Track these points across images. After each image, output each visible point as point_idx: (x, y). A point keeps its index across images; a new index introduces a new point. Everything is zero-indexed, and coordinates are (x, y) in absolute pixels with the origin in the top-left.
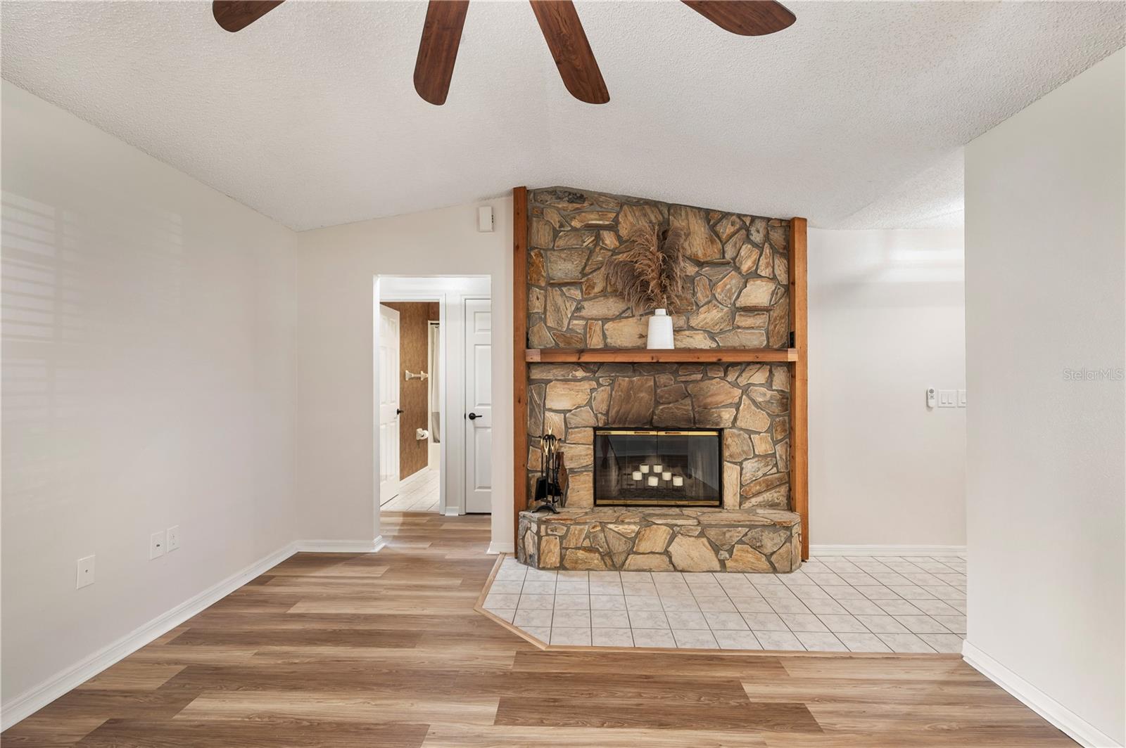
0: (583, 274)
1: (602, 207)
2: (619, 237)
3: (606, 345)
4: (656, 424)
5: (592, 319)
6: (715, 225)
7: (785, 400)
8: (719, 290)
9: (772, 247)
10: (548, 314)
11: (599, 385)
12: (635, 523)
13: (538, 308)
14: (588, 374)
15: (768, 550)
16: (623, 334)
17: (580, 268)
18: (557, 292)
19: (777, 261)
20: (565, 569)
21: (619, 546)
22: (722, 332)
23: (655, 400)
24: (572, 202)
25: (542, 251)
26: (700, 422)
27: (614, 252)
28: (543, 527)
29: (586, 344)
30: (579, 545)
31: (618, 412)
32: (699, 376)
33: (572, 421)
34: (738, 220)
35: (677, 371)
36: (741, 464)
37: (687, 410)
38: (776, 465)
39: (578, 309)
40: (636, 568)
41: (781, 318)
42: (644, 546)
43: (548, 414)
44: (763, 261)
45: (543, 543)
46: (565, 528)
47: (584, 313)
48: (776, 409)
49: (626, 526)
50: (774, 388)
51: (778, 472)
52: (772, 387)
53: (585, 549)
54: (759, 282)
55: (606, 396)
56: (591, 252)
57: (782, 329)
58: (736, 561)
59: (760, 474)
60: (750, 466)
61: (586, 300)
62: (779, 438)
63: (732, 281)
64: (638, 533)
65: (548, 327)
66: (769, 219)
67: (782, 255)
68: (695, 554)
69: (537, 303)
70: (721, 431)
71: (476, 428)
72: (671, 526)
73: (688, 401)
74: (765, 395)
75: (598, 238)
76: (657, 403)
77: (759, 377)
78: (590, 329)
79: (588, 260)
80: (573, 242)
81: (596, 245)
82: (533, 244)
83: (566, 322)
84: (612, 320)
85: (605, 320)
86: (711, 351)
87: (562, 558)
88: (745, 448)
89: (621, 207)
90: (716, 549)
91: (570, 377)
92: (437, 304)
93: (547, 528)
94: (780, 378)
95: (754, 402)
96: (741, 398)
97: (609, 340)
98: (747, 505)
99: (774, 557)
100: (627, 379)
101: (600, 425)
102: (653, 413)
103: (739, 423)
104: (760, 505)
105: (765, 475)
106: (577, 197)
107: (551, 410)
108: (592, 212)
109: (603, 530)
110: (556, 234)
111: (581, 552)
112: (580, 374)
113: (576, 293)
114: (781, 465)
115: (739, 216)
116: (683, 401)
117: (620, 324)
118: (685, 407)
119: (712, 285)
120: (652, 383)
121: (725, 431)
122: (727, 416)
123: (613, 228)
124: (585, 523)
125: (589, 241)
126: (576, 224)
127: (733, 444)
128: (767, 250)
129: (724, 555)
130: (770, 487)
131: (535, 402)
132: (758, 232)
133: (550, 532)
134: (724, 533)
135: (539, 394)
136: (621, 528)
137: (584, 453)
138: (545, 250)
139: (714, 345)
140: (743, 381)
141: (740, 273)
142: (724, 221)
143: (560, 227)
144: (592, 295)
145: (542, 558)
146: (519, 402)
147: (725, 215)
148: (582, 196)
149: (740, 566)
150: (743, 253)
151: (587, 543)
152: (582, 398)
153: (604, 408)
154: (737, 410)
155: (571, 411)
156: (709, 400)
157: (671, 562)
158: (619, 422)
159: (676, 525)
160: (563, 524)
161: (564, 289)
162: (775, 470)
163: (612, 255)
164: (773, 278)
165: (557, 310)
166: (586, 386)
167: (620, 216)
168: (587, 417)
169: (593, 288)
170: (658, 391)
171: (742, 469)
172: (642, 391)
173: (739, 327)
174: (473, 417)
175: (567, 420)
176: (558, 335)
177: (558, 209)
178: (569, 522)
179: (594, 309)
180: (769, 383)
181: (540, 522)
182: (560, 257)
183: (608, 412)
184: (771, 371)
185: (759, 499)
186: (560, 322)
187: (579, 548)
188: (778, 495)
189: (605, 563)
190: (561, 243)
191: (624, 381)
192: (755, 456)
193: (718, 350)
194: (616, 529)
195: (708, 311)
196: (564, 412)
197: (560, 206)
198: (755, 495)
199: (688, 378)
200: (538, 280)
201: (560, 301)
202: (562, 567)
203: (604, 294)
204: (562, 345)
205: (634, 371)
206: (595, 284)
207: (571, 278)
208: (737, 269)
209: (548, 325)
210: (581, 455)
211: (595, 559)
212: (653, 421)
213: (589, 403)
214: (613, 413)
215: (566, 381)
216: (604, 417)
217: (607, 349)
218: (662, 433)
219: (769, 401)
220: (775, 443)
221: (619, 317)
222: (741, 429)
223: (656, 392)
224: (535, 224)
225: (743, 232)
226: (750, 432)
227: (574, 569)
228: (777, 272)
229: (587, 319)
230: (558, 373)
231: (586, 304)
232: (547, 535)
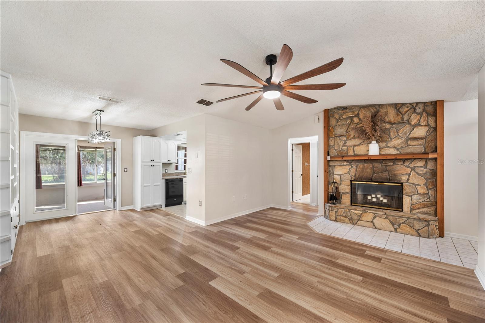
0: (346, 132)
1: (353, 110)
2: (360, 119)
3: (354, 154)
4: (373, 180)
5: (349, 146)
6: (399, 109)
7: (434, 173)
8: (400, 132)
9: (427, 113)
10: (335, 145)
11: (352, 167)
12: (361, 211)
13: (332, 144)
14: (348, 164)
15: (417, 228)
16: (360, 150)
17: (345, 130)
18: (338, 138)
19: (430, 119)
20: (337, 221)
21: (355, 217)
22: (402, 147)
23: (373, 172)
24: (343, 110)
25: (333, 127)
26: (392, 180)
27: (358, 124)
28: (330, 208)
29: (347, 154)
30: (341, 215)
31: (359, 176)
32: (392, 164)
33: (343, 178)
34: (410, 105)
35: (382, 162)
36: (411, 196)
37: (386, 176)
38: (429, 198)
39: (345, 143)
40: (361, 225)
41: (432, 140)
42: (363, 219)
43: (335, 176)
44: (422, 119)
45: (330, 213)
46: (337, 209)
47: (347, 144)
48: (429, 176)
49: (357, 211)
50: (428, 168)
51: (430, 201)
52: (427, 168)
53: (343, 216)
54: (420, 127)
55: (354, 170)
56: (349, 125)
57: (432, 144)
58: (402, 229)
59: (421, 201)
60: (415, 198)
61: (348, 140)
62: (431, 187)
63: (407, 128)
64: (362, 214)
65: (335, 149)
66: (425, 103)
67: (432, 116)
68: (384, 224)
69: (332, 142)
70: (402, 183)
72: (374, 214)
73: (387, 172)
74: (423, 171)
75: (352, 120)
76: (374, 173)
77: (420, 164)
78: (349, 149)
79: (348, 127)
80: (343, 122)
81: (351, 123)
82: (331, 125)
83: (341, 147)
84: (357, 146)
85: (354, 146)
86: (397, 154)
87: (336, 218)
88: (413, 191)
89: (360, 109)
90: (393, 224)
91: (342, 164)
92: (309, 143)
93: (331, 208)
94: (430, 165)
95: (418, 173)
96: (411, 172)
97: (356, 152)
98: (414, 212)
99: (420, 231)
100: (362, 165)
101: (353, 180)
102: (372, 176)
103: (409, 181)
104: (420, 213)
105: (423, 201)
106: (345, 108)
107: (336, 174)
108: (350, 112)
109: (349, 211)
110: (338, 121)
111: (342, 217)
112: (345, 163)
113: (344, 138)
114: (431, 198)
115: (410, 104)
116: (385, 173)
117: (360, 147)
118: (386, 175)
119: (397, 131)
120: (372, 166)
121: (404, 184)
122: (404, 178)
123: (357, 116)
124: (344, 209)
125: (349, 121)
126: (344, 117)
127: (407, 189)
128: (424, 115)
129: (396, 226)
130: (425, 206)
131: (331, 172)
132: (420, 108)
133: (332, 210)
134: (396, 219)
135: (332, 170)
136: (355, 212)
137: (347, 188)
138: (334, 126)
139: (398, 152)
140: (412, 165)
141: (411, 125)
142: (403, 107)
143: (339, 118)
144: (349, 139)
145: (330, 217)
146: (325, 172)
147: (404, 104)
148: (346, 108)
149: (404, 232)
150: (412, 117)
151: (344, 215)
152: (346, 171)
153: (354, 174)
154: (409, 176)
155: (342, 175)
156: (396, 172)
157: (374, 225)
158: (359, 179)
159: (376, 213)
160: (336, 208)
161: (340, 137)
162: (428, 200)
163: (357, 125)
164: (428, 125)
165: (338, 144)
166: (348, 167)
167: (360, 112)
168: (348, 177)
169: (350, 136)
170: (374, 169)
171: (412, 198)
172: (368, 169)
173: (410, 145)
175: (341, 178)
176: (338, 151)
177: (338, 113)
178: (338, 208)
179: (350, 143)
180: (425, 166)
181: (329, 207)
182: (339, 128)
183: (355, 176)
184: (426, 162)
185: (420, 210)
186: (339, 148)
187: (342, 216)
188: (431, 210)
189: (350, 222)
190: (339, 123)
191: (361, 166)
192: (418, 194)
193: (401, 154)
194: (354, 212)
195: (396, 140)
196: (340, 175)
197: (339, 112)
198: (417, 209)
199: (387, 164)
200: (332, 136)
201: (339, 141)
202: (336, 220)
203: (354, 138)
204: (339, 155)
205: (365, 162)
206: (351, 135)
207: (343, 134)
208: (410, 124)
209: (335, 148)
210: (346, 189)
211: (347, 220)
212: (373, 179)
213: (349, 173)
214: (357, 176)
215: (341, 166)
216: (353, 177)
217: (355, 155)
218: (377, 183)
219: (425, 173)
220: (428, 189)
221: (360, 145)
222: (411, 183)
223: (373, 169)
224: (331, 119)
225: (412, 109)
226: (415, 185)
227: (340, 222)
228: (430, 122)
229: (348, 146)
230: (338, 163)
231: (347, 142)
232: (331, 210)
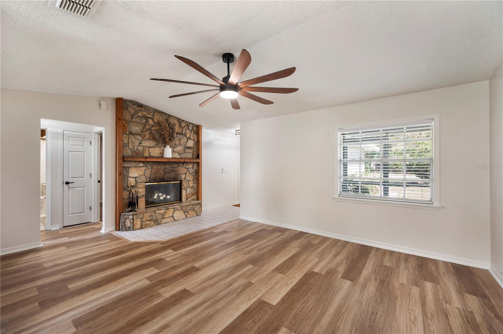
0: (142, 131)
1: (148, 111)
2: (154, 122)
3: (150, 155)
4: (165, 180)
5: (145, 147)
6: (180, 123)
7: (197, 172)
8: (182, 141)
9: (194, 131)
10: (129, 144)
11: (148, 168)
12: (164, 209)
13: (126, 142)
14: (144, 165)
15: (196, 211)
16: (155, 152)
17: (141, 129)
18: (133, 136)
19: (195, 135)
20: (143, 228)
21: (159, 217)
22: (182, 153)
23: (165, 173)
24: (138, 107)
25: (127, 122)
26: (177, 179)
27: (152, 126)
28: (135, 216)
29: (143, 155)
30: (147, 220)
31: (153, 177)
32: (176, 166)
33: (138, 181)
34: (186, 123)
35: (170, 164)
36: (186, 190)
37: (173, 175)
38: (194, 189)
39: (140, 143)
40: (164, 223)
41: (196, 150)
42: (166, 216)
43: (129, 179)
44: (192, 135)
45: (135, 221)
46: (143, 215)
47: (142, 145)
48: (194, 174)
49: (162, 211)
51: (195, 191)
53: (149, 220)
54: (191, 140)
55: (150, 172)
56: (145, 125)
57: (196, 153)
58: (189, 215)
59: (191, 192)
60: (188, 190)
61: (143, 140)
62: (195, 182)
63: (184, 139)
64: (165, 212)
65: (129, 149)
66: (193, 124)
67: (196, 134)
68: (180, 215)
69: (125, 140)
70: (181, 181)
71: (69, 188)
72: (174, 208)
73: (173, 173)
74: (192, 171)
75: (147, 121)
76: (165, 174)
77: (191, 166)
78: (145, 150)
79: (144, 127)
80: (138, 120)
81: (146, 123)
82: (124, 118)
83: (136, 147)
84: (152, 148)
85: (150, 147)
86: (180, 158)
87: (141, 225)
88: (187, 185)
89: (155, 112)
90: (185, 212)
91: (138, 166)
92: (45, 131)
93: (136, 216)
94: (195, 166)
95: (190, 172)
96: (186, 172)
97: (150, 154)
98: (188, 201)
99: (197, 212)
100: (156, 166)
101: (148, 181)
102: (164, 177)
103: (186, 179)
104: (191, 200)
105: (192, 192)
106: (140, 106)
107: (131, 177)
108: (145, 112)
109: (155, 213)
110: (132, 117)
111: (148, 221)
112: (141, 165)
113: (140, 138)
114: (195, 189)
115: (186, 122)
116: (172, 173)
117: (154, 149)
118: (172, 175)
119: (180, 140)
120: (164, 168)
121: (183, 181)
122: (183, 176)
123: (152, 119)
124: (149, 212)
125: (144, 121)
126: (139, 114)
127: (184, 184)
128: (193, 132)
129: (187, 214)
130: (193, 195)
131: (125, 174)
132: (191, 127)
133: (137, 217)
134: (187, 208)
135: (126, 172)
136: (160, 212)
137: (142, 191)
138: (129, 122)
139: (180, 157)
140: (187, 167)
141: (186, 137)
142: (183, 122)
143: (134, 114)
144: (145, 139)
145: (135, 227)
146: (120, 175)
147: (183, 121)
148: (142, 106)
149: (190, 216)
150: (187, 132)
151: (150, 218)
152: (142, 173)
153: (149, 176)
154: (186, 175)
155: (138, 177)
156: (179, 172)
157: (174, 219)
158: (154, 180)
159: (175, 208)
160: (142, 214)
161: (135, 136)
162: (194, 190)
163: (151, 127)
164: (194, 140)
165: (133, 143)
166: (143, 169)
167: (154, 115)
168: (143, 179)
169: (146, 137)
170: (166, 170)
171: (186, 191)
172: (161, 170)
173: (186, 152)
174: (67, 183)
175: (137, 180)
176: (133, 151)
177: (133, 108)
178: (144, 213)
179: (146, 143)
180: (193, 168)
181: (133, 216)
182: (134, 125)
183: (150, 177)
184: (193, 164)
185: (190, 199)
186: (134, 147)
187: (147, 221)
188: (194, 197)
189: (155, 223)
190: (134, 120)
191: (155, 167)
192: (190, 187)
193: (181, 158)
194: (159, 212)
195: (179, 147)
196: (135, 178)
197: (134, 107)
198: (190, 198)
199: (173, 166)
200: (126, 132)
201: (134, 140)
202: (141, 228)
203: (149, 139)
204: (134, 155)
205: (158, 164)
206: (146, 135)
207: (138, 133)
208: (186, 136)
209: (130, 147)
210: (141, 192)
211: (152, 222)
212: (164, 179)
213: (144, 175)
214: (152, 177)
215: (136, 167)
216: (149, 179)
217: (151, 157)
218: (165, 183)
220: (194, 183)
221: (154, 147)
222: (186, 180)
223: (165, 170)
224: (124, 112)
225: (187, 126)
226: (188, 181)
227: (146, 227)
228: (195, 138)
229: (144, 147)
230: (133, 164)
231: (143, 142)
232: (136, 218)
